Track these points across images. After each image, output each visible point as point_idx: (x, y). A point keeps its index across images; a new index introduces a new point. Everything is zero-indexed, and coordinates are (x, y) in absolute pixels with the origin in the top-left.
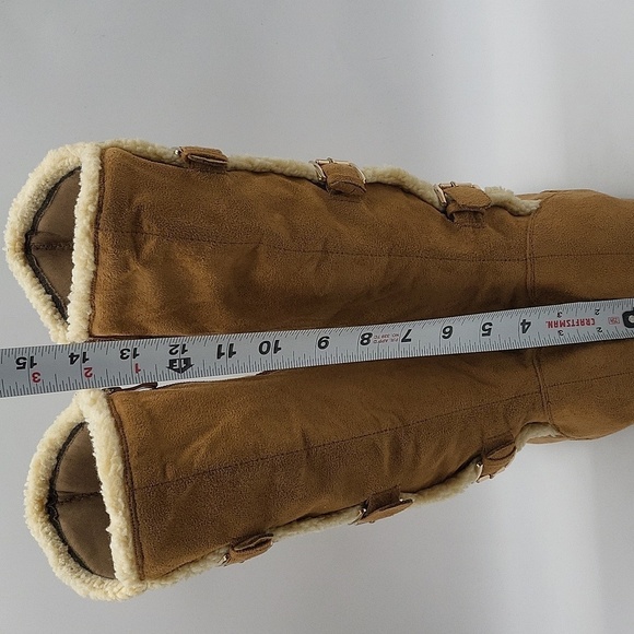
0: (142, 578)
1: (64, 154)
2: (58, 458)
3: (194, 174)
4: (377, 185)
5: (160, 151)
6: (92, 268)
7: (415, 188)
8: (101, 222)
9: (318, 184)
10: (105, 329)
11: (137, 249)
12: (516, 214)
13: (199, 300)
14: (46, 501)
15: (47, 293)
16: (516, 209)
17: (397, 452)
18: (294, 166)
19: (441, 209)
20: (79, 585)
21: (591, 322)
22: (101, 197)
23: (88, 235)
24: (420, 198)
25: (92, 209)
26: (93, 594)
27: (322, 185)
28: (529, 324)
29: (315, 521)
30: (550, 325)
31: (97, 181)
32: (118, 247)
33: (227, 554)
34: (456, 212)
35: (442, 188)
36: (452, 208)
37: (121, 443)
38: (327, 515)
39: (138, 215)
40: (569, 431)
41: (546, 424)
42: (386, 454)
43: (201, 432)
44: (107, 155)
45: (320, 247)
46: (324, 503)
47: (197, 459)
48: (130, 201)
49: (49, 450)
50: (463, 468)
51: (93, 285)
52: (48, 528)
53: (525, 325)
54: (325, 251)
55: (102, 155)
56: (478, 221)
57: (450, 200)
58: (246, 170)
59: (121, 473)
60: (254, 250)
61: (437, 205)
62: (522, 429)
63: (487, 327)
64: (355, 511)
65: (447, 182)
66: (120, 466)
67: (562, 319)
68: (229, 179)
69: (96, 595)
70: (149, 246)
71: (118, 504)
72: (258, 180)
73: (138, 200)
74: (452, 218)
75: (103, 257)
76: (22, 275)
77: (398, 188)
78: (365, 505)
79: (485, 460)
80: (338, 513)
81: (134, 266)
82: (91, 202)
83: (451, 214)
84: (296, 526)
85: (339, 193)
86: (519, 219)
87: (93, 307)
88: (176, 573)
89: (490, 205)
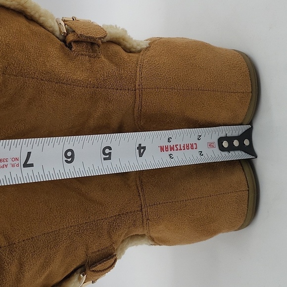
12: (128, 50)
16: (128, 46)
19: (61, 38)
21: (195, 146)
24: (41, 25)
28: (144, 148)
30: (162, 149)
34: (75, 42)
35: (64, 21)
36: (71, 38)
53: (141, 149)
56: (94, 51)
57: (70, 30)
61: (58, 33)
62: (123, 241)
63: (107, 151)
65: (69, 17)
67: (171, 144)
74: (70, 46)
83: (70, 44)
86: (130, 54)
89: (105, 40)
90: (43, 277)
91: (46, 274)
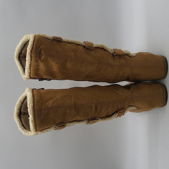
0: (36, 131)
1: (27, 36)
2: (22, 104)
3: (55, 42)
4: (97, 48)
5: (48, 37)
6: (30, 61)
7: (106, 49)
8: (32, 51)
9: (83, 47)
10: (33, 76)
11: (40, 58)
13: (54, 70)
14: (19, 114)
15: (22, 67)
16: (130, 56)
17: (96, 108)
18: (78, 42)
20: (23, 132)
22: (33, 46)
23: (30, 54)
25: (31, 48)
26: (26, 134)
27: (84, 47)
29: (76, 122)
31: (32, 42)
32: (36, 57)
33: (56, 127)
34: (116, 55)
35: (113, 50)
36: (115, 54)
37: (33, 100)
38: (79, 121)
39: (41, 50)
40: (139, 108)
41: (134, 106)
42: (94, 108)
43: (51, 99)
44: (36, 37)
45: (82, 61)
46: (78, 118)
47: (50, 105)
48: (39, 47)
49: (20, 102)
50: (113, 114)
51: (30, 65)
52: (19, 119)
54: (83, 62)
55: (35, 37)
56: (120, 57)
57: (115, 52)
58: (67, 42)
59: (32, 106)
60: (67, 60)
61: (111, 53)
62: (128, 107)
64: (86, 121)
65: (115, 48)
66: (32, 105)
68: (62, 44)
69: (27, 134)
70: (43, 57)
71: (31, 113)
72: (69, 44)
73: (41, 47)
75: (32, 59)
76: (17, 63)
77: (103, 49)
78: (88, 120)
79: (118, 113)
80: (82, 121)
81: (39, 62)
82: (31, 47)
83: (114, 56)
84: (72, 122)
85: (88, 49)
86: (130, 58)
87: (30, 70)
88: (44, 130)
89: (124, 54)
90: (106, 112)
91: (107, 111)
